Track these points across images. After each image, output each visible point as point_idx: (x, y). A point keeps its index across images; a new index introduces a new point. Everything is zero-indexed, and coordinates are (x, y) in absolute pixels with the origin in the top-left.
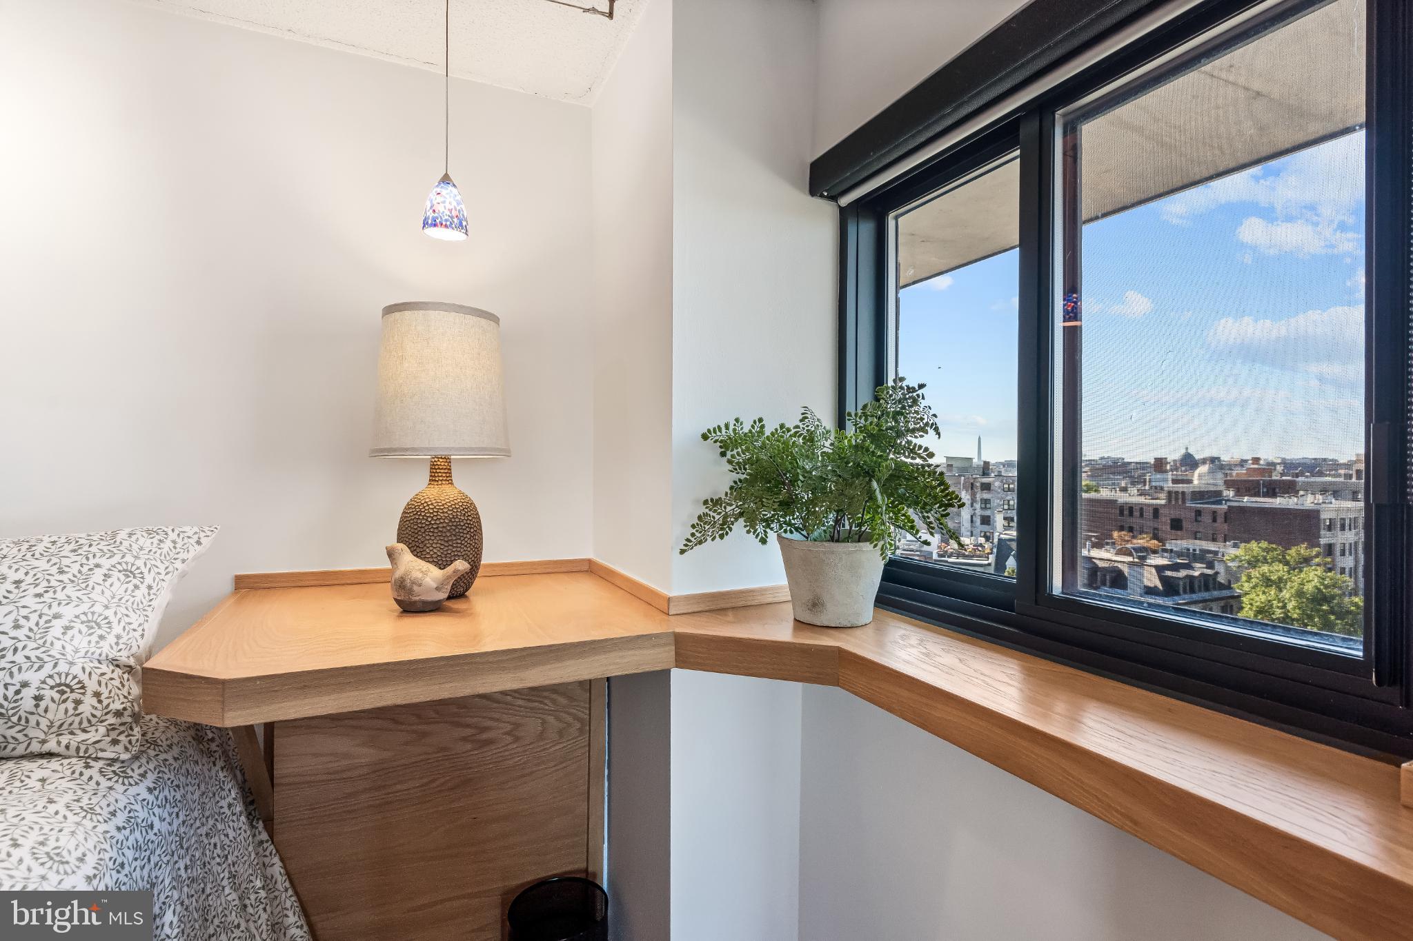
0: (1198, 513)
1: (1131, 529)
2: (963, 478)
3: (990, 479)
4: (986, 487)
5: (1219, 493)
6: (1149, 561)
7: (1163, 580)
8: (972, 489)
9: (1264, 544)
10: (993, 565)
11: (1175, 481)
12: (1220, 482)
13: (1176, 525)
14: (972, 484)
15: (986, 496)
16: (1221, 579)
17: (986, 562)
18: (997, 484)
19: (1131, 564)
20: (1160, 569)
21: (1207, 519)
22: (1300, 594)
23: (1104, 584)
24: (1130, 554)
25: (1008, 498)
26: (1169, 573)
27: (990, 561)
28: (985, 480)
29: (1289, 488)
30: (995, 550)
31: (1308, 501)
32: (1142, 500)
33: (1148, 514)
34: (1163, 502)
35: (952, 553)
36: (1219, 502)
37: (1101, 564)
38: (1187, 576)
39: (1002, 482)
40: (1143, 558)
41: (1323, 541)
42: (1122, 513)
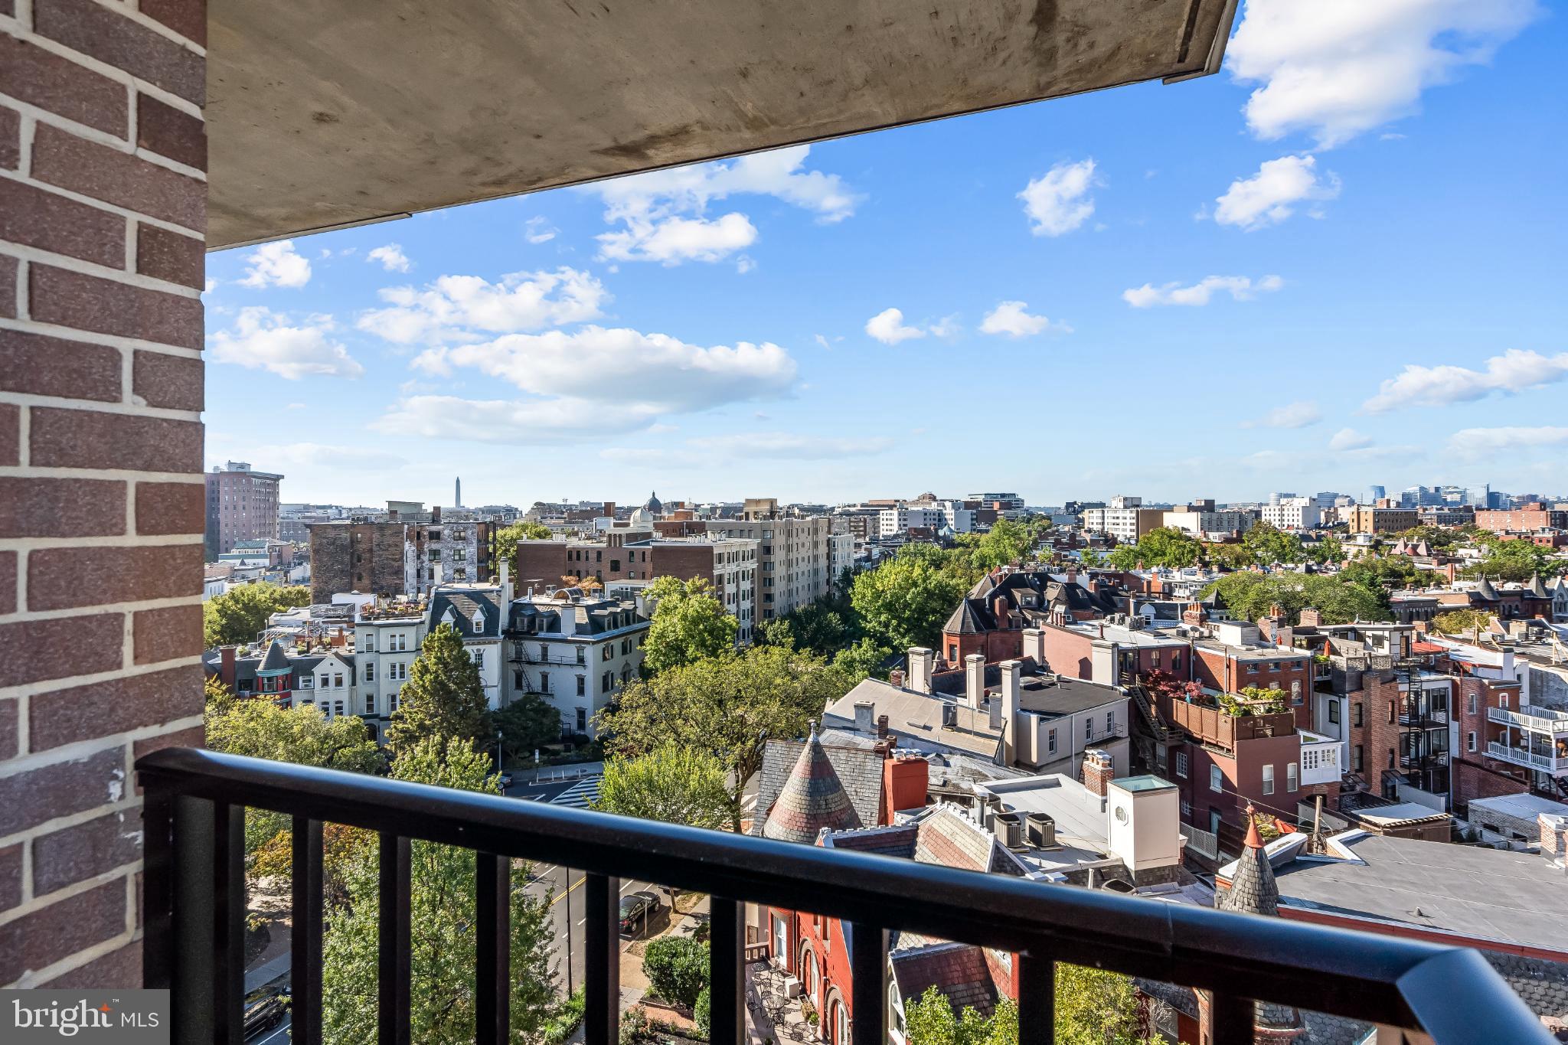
0: (632, 554)
1: (578, 574)
2: (406, 526)
3: (441, 527)
4: (435, 536)
5: (649, 535)
6: (582, 603)
7: (591, 617)
8: (419, 538)
9: (669, 578)
10: (427, 622)
11: (616, 525)
12: (651, 525)
13: (615, 566)
14: (418, 533)
15: (435, 546)
16: (640, 612)
17: (418, 621)
18: (446, 532)
19: (564, 607)
20: (589, 609)
21: (637, 558)
22: (684, 617)
23: (541, 629)
24: (567, 598)
25: (460, 547)
26: (597, 612)
27: (423, 618)
28: (434, 528)
29: (698, 529)
30: (431, 606)
31: (708, 540)
32: (589, 543)
33: (593, 556)
34: (604, 545)
35: (379, 614)
36: (647, 544)
37: (541, 609)
38: (611, 613)
39: (452, 529)
40: (577, 600)
41: (716, 573)
42: (570, 557)
